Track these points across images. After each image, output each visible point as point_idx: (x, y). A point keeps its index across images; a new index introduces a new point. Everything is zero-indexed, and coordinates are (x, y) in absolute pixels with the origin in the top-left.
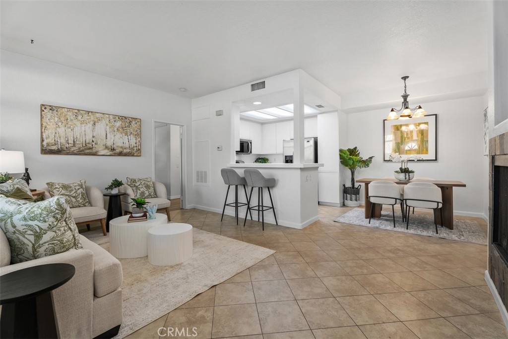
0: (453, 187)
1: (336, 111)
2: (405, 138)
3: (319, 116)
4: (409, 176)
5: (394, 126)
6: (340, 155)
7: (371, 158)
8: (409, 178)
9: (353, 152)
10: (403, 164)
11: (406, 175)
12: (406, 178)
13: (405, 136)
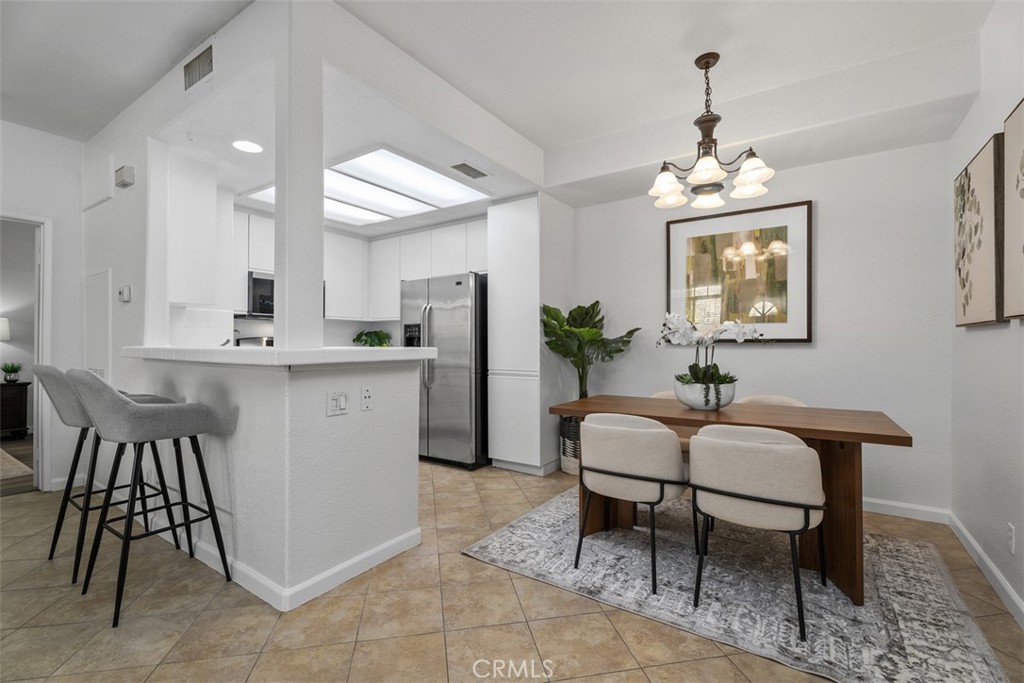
0: (865, 446)
1: (534, 193)
2: (724, 274)
3: (493, 212)
4: (718, 392)
5: (693, 238)
6: (545, 324)
7: (631, 333)
8: (718, 399)
9: (587, 316)
10: (702, 351)
11: (707, 390)
12: (707, 402)
13: (724, 269)
